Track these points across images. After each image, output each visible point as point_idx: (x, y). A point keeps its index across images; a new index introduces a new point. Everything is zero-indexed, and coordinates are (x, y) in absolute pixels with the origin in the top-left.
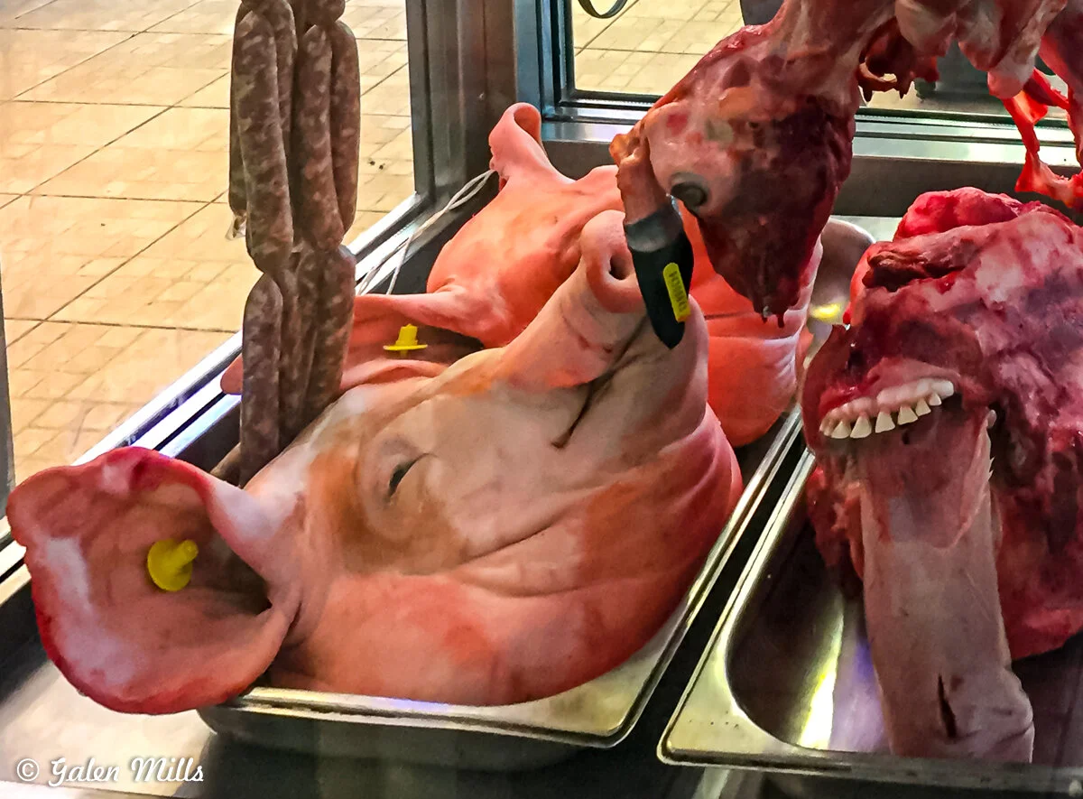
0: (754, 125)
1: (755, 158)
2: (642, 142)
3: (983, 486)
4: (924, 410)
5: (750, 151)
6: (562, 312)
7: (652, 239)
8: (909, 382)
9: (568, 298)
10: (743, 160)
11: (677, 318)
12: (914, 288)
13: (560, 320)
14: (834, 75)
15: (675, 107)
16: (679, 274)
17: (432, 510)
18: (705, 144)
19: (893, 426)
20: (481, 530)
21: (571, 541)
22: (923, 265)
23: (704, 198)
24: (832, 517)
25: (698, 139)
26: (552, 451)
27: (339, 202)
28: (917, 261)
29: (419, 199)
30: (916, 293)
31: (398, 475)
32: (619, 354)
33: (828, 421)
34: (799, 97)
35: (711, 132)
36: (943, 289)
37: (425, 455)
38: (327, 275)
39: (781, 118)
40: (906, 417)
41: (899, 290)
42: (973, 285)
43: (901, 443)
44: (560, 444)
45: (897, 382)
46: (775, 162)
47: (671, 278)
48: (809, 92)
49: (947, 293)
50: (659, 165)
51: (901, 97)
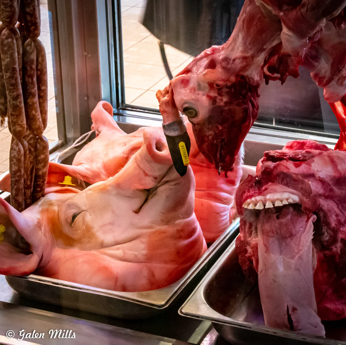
0: (217, 85)
1: (218, 101)
2: (170, 92)
3: (309, 241)
4: (285, 203)
5: (216, 97)
6: (136, 162)
7: (174, 130)
8: (279, 192)
9: (139, 157)
10: (213, 100)
11: (184, 164)
12: (284, 162)
13: (136, 165)
14: (253, 67)
15: (184, 76)
16: (185, 147)
17: (88, 229)
18: (197, 92)
19: (272, 206)
20: (108, 238)
21: (142, 246)
22: (288, 158)
23: (196, 115)
24: (246, 251)
25: (193, 90)
26: (134, 214)
27: (42, 117)
28: (286, 156)
29: (60, 142)
30: (284, 164)
31: (74, 217)
32: (160, 180)
33: (246, 203)
34: (237, 75)
35: (199, 87)
36: (297, 166)
37: (84, 211)
38: (38, 146)
39: (229, 84)
40: (278, 204)
41: (277, 163)
42: (310, 168)
43: (276, 218)
44: (137, 212)
45: (275, 191)
46: (226, 103)
47: (182, 148)
48: (241, 73)
49: (298, 168)
50: (178, 99)
51: (282, 84)
